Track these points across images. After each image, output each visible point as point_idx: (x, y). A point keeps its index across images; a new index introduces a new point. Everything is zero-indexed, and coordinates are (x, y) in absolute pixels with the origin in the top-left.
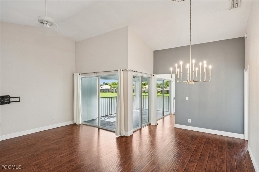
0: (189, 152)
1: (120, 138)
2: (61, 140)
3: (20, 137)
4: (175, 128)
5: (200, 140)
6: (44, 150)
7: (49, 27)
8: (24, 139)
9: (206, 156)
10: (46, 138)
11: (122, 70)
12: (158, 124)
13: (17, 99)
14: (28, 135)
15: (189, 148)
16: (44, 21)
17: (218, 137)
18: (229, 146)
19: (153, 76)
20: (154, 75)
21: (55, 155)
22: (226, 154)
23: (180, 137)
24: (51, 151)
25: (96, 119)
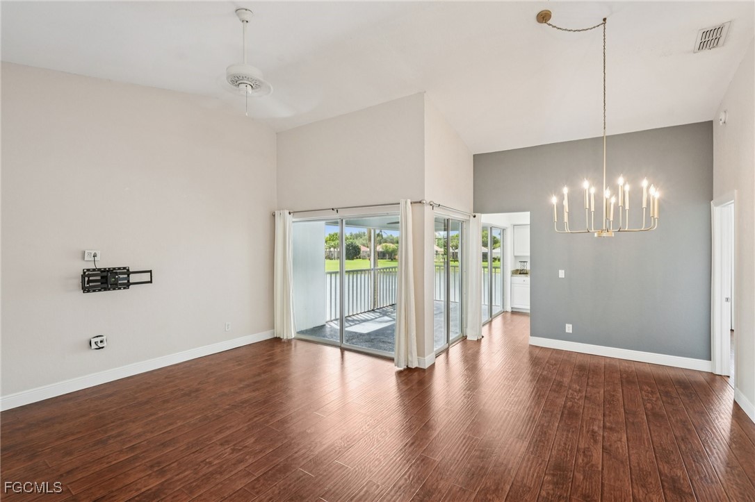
0: (594, 407)
1: (406, 372)
2: (258, 378)
3: (155, 373)
4: (532, 346)
5: (607, 376)
6: (229, 405)
7: (250, 92)
8: (166, 378)
9: (640, 416)
10: (219, 374)
11: (409, 201)
12: (483, 337)
13: (146, 277)
14: (171, 368)
15: (588, 395)
16: (241, 78)
17: (648, 369)
18: (684, 389)
19: (475, 216)
20: (476, 214)
21: (261, 416)
22: (687, 409)
23: (555, 369)
24: (248, 408)
25: (324, 325)
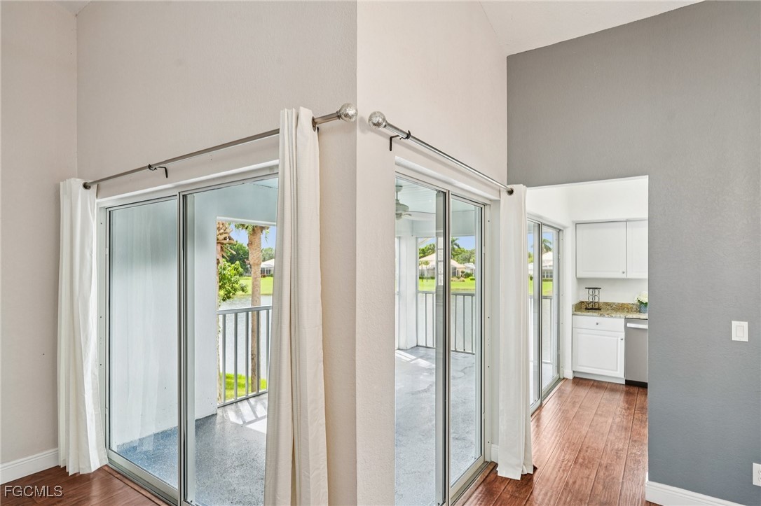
11: (306, 116)
12: (535, 469)
19: (511, 192)
20: (514, 187)
25: (215, 415)
